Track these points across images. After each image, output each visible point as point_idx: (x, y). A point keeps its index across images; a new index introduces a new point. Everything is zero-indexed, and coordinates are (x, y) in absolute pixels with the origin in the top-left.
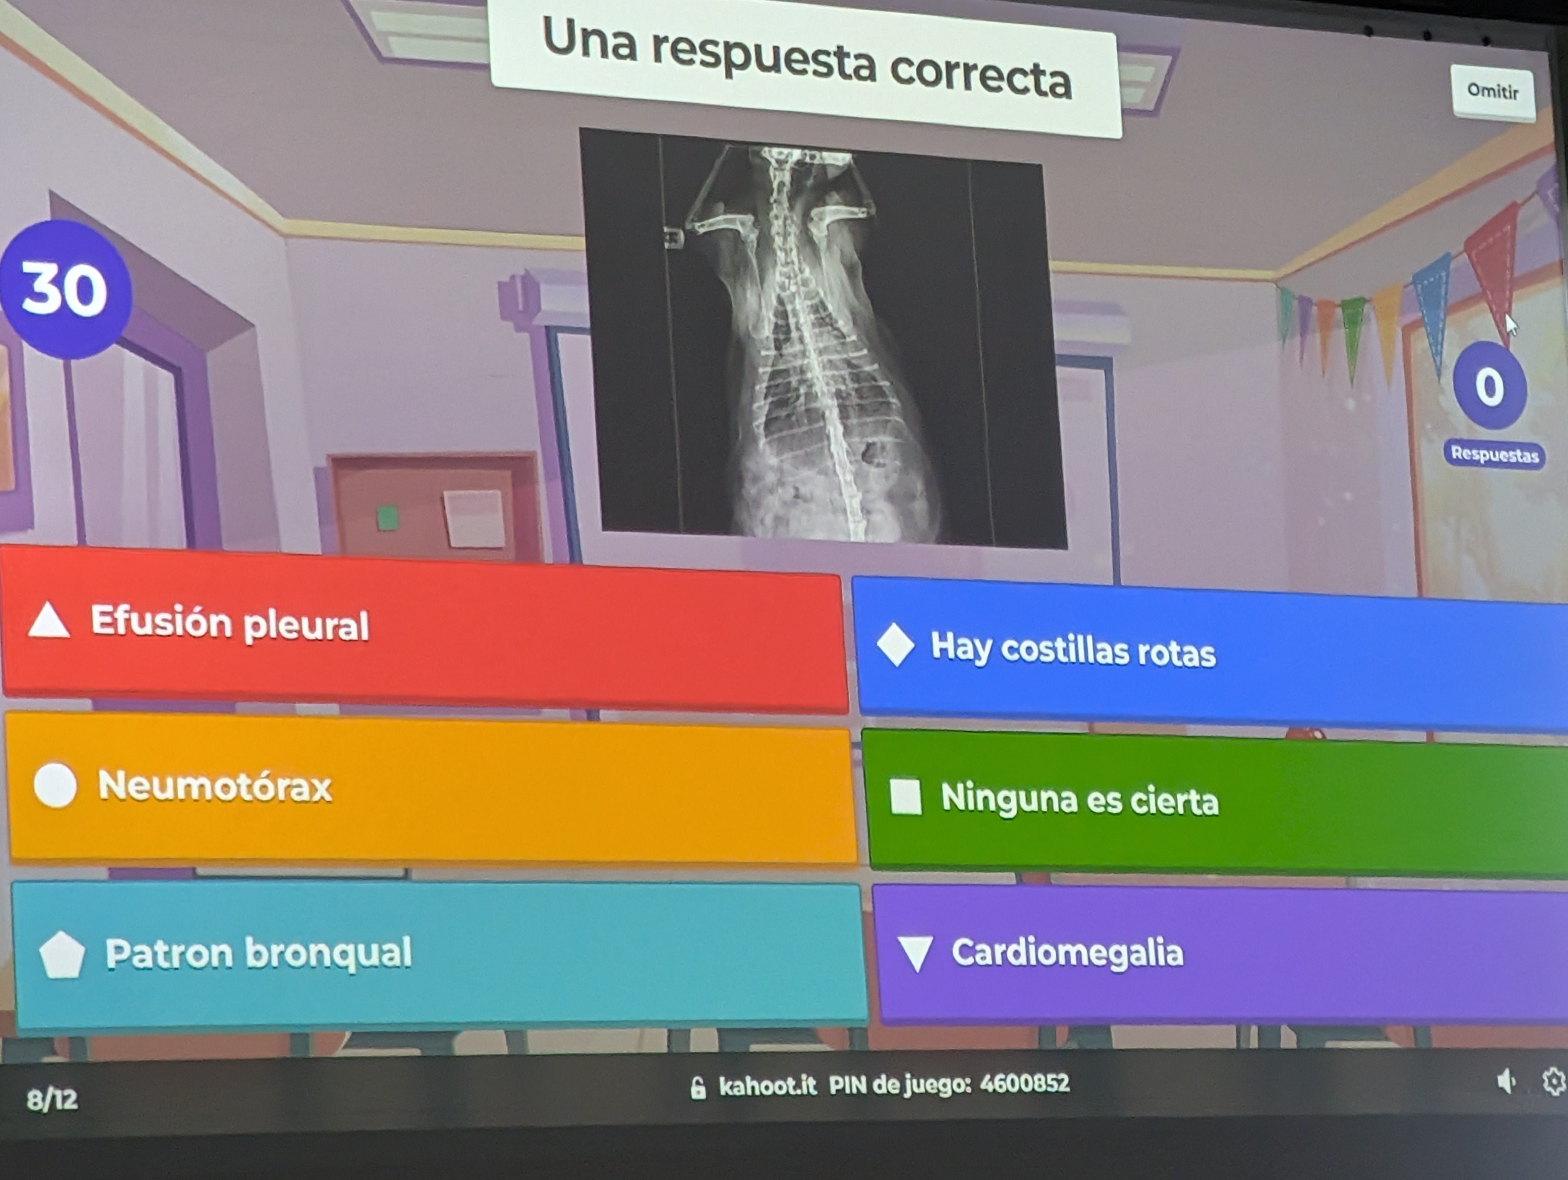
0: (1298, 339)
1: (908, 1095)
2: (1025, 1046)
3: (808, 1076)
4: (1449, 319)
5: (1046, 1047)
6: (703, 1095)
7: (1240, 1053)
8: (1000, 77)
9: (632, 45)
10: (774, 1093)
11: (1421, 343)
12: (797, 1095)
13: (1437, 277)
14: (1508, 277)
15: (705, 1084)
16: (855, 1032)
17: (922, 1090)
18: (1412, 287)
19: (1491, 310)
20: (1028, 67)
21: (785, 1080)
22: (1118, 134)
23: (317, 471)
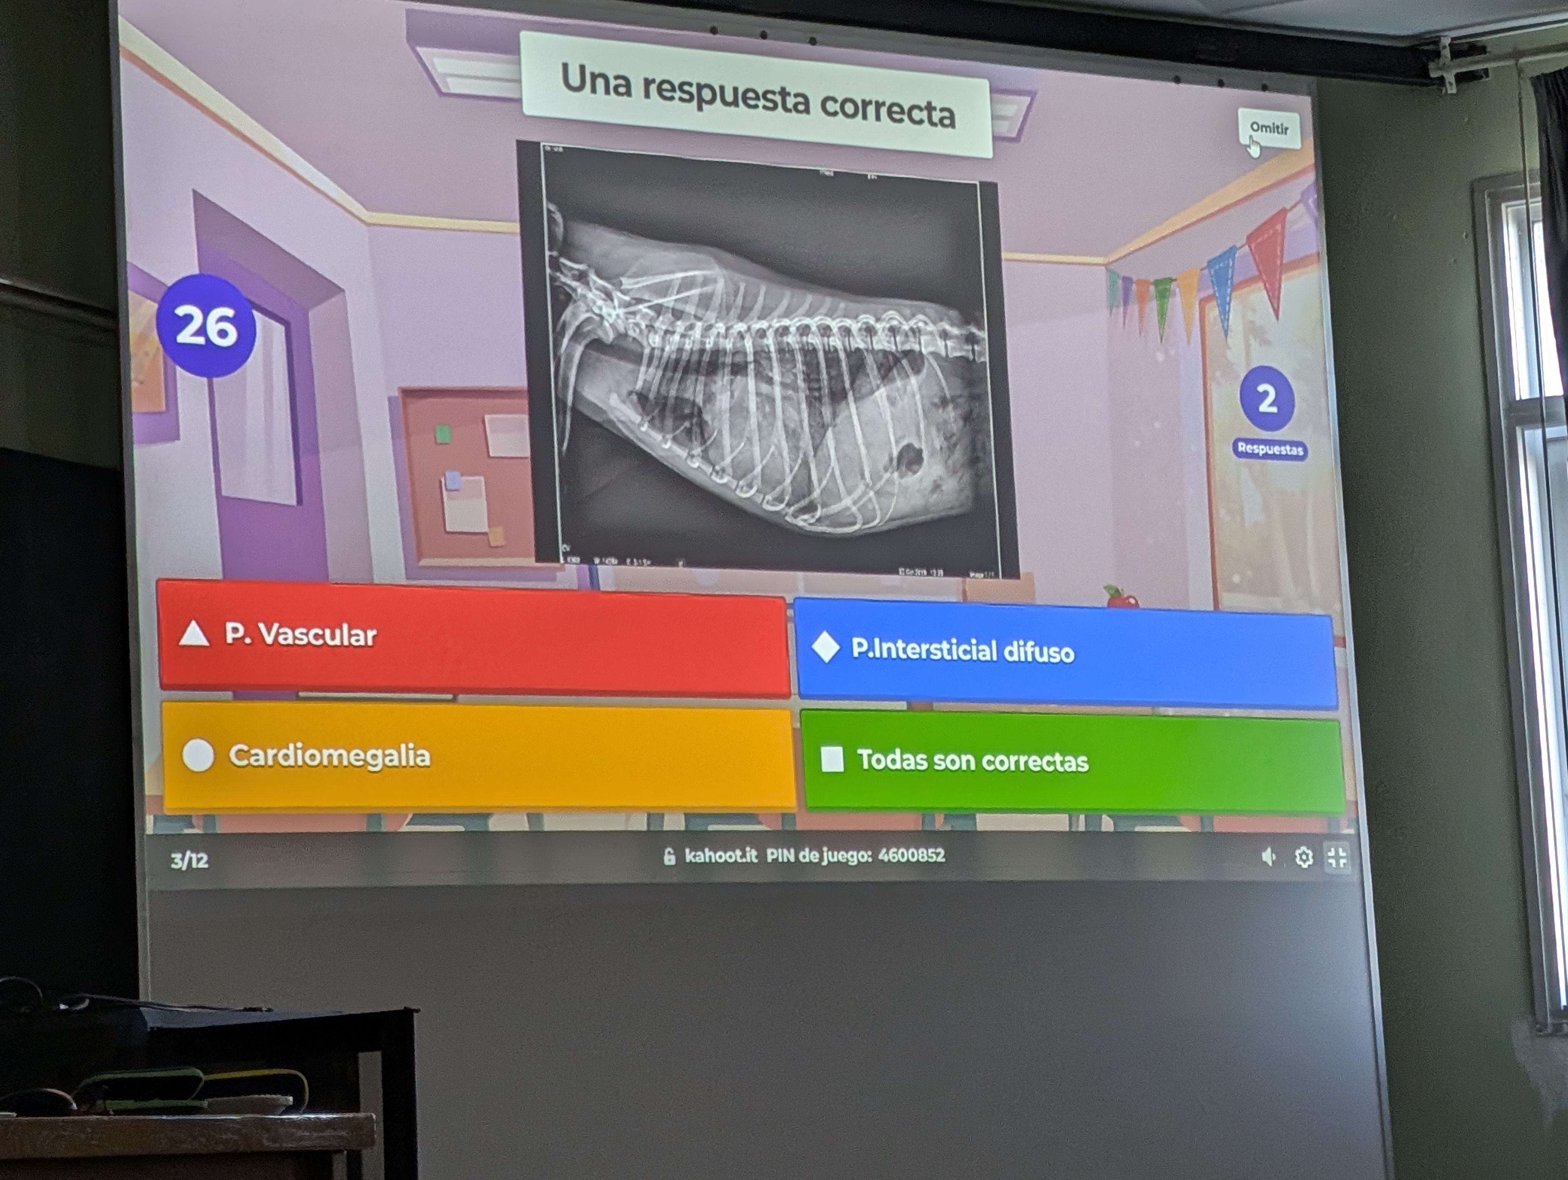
0: (1121, 310)
1: (825, 863)
2: (912, 828)
3: (751, 848)
4: (1234, 295)
5: (927, 828)
6: (673, 862)
7: (1071, 835)
8: (902, 112)
9: (628, 85)
10: (726, 861)
11: (1213, 312)
12: (742, 863)
13: (1226, 262)
14: (1279, 262)
15: (674, 854)
16: (786, 817)
17: (835, 860)
18: (1206, 271)
19: (1266, 288)
20: (923, 104)
21: (734, 851)
22: (990, 155)
23: (390, 399)
